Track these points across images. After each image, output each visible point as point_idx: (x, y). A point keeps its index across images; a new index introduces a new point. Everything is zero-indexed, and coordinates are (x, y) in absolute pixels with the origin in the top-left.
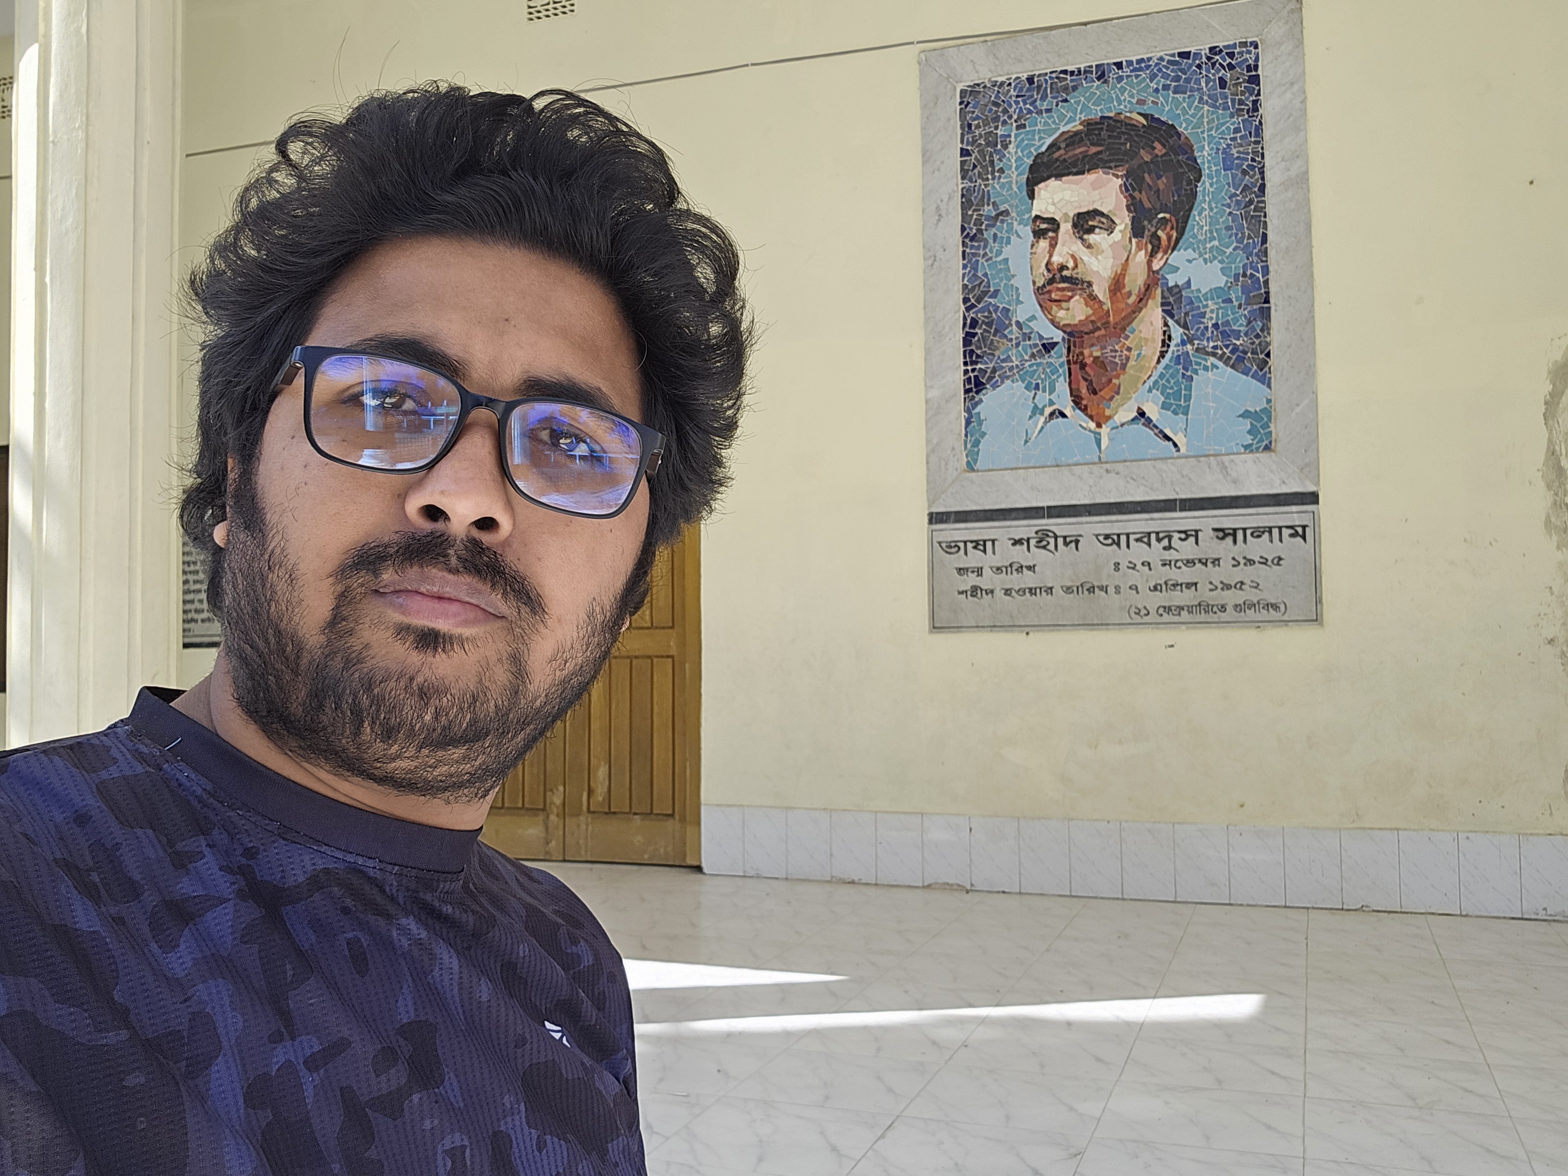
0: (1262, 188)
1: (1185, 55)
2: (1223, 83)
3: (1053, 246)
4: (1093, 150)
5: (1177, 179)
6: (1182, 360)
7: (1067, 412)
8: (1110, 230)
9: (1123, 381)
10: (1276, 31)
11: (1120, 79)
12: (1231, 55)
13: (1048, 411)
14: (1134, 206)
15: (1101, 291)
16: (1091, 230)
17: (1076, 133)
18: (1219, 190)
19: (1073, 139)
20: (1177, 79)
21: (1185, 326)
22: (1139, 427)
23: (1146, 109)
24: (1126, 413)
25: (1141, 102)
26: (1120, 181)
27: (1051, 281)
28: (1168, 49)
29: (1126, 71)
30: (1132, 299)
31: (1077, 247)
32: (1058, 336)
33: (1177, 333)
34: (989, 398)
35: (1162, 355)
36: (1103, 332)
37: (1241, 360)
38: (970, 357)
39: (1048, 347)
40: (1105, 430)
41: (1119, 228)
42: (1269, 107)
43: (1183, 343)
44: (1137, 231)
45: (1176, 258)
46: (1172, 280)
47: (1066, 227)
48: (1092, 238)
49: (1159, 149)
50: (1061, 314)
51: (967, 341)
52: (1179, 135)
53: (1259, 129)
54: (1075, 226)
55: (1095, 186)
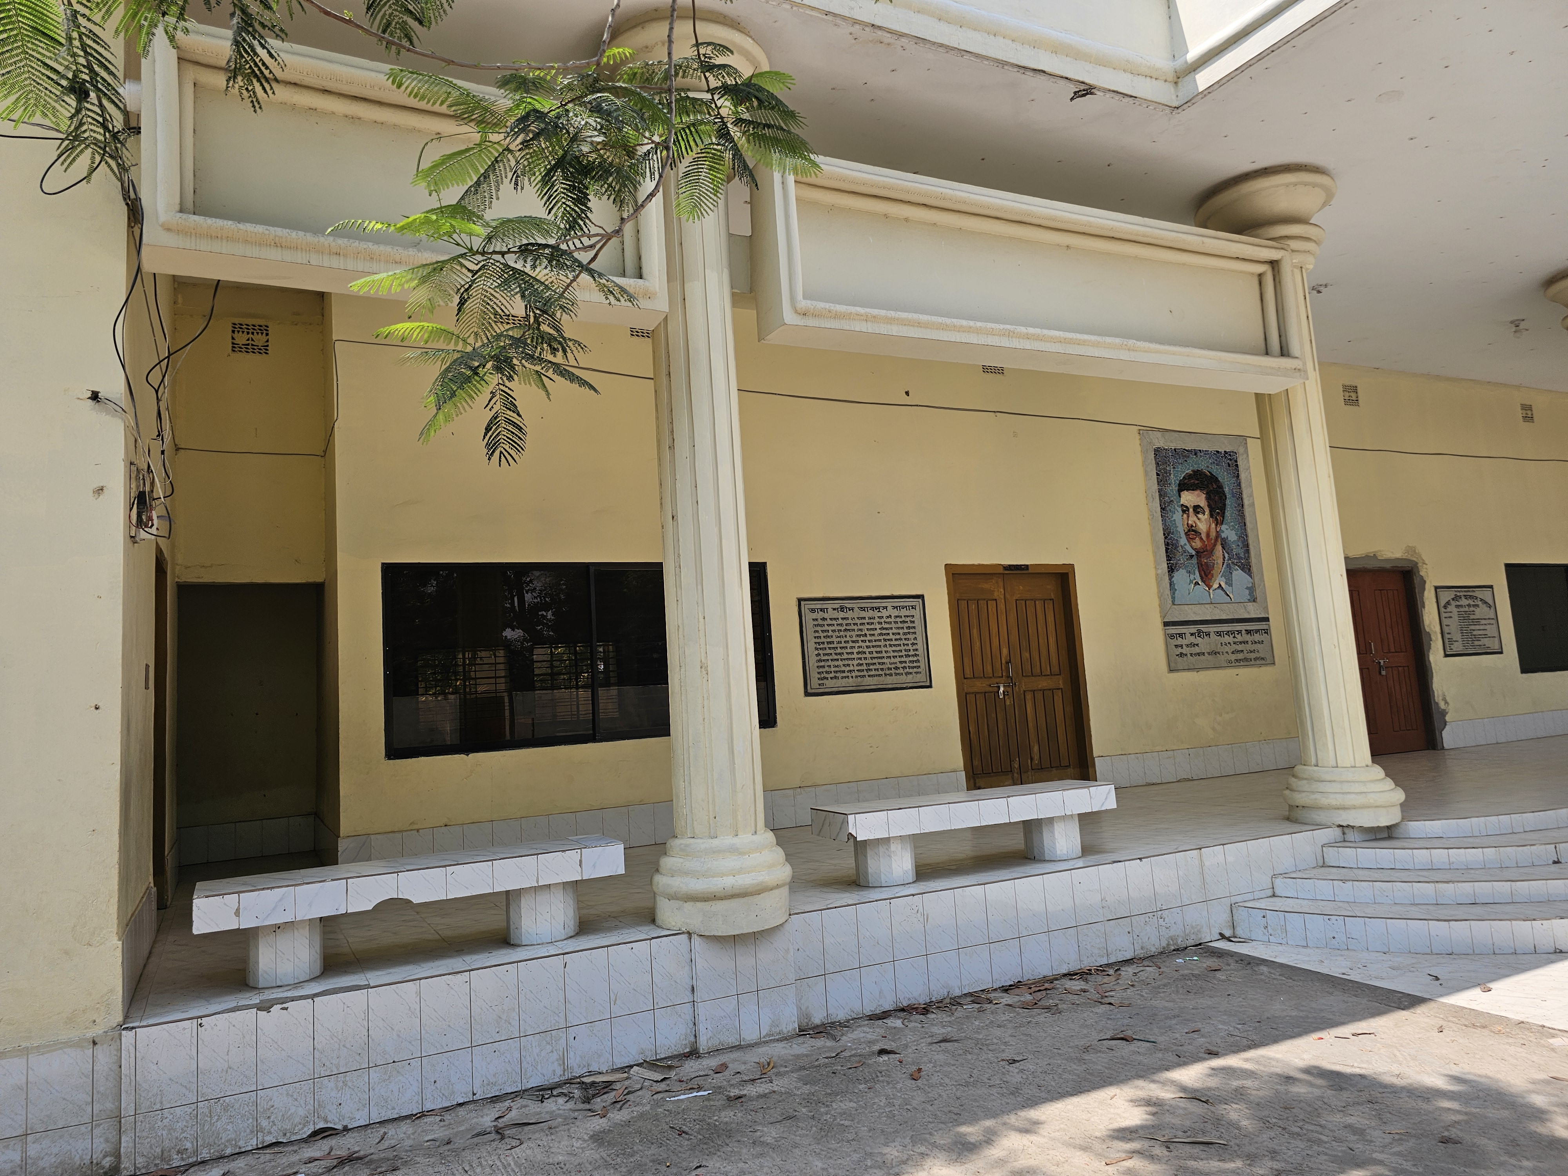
0: (1243, 505)
1: (1218, 452)
2: (1229, 465)
3: (1188, 517)
4: (1197, 482)
5: (1220, 498)
6: (1228, 566)
7: (1200, 583)
8: (1204, 514)
9: (1213, 572)
10: (1241, 450)
11: (1201, 456)
12: (1230, 455)
13: (1194, 582)
14: (1209, 506)
15: (1204, 536)
16: (1198, 513)
17: (1191, 475)
18: (1232, 504)
19: (1189, 477)
20: (1216, 460)
21: (1228, 553)
22: (1220, 591)
23: (1209, 469)
24: (1216, 586)
25: (1208, 467)
26: (1205, 496)
27: (1189, 531)
28: (1213, 448)
29: (1202, 454)
30: (1213, 541)
31: (1195, 519)
32: (1194, 553)
33: (1226, 555)
34: (1176, 575)
35: (1223, 563)
36: (1205, 553)
37: (1244, 568)
38: (1169, 558)
39: (1192, 556)
40: (1211, 591)
41: (1206, 513)
42: (1243, 476)
43: (1228, 560)
44: (1211, 516)
45: (1224, 527)
46: (1223, 535)
47: (1191, 510)
48: (1200, 516)
49: (1215, 486)
50: (1193, 544)
51: (1167, 552)
52: (1219, 481)
53: (1239, 485)
54: (1194, 510)
55: (1198, 496)
